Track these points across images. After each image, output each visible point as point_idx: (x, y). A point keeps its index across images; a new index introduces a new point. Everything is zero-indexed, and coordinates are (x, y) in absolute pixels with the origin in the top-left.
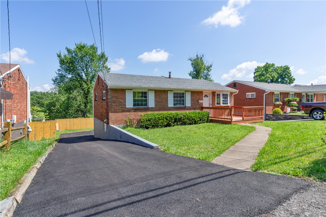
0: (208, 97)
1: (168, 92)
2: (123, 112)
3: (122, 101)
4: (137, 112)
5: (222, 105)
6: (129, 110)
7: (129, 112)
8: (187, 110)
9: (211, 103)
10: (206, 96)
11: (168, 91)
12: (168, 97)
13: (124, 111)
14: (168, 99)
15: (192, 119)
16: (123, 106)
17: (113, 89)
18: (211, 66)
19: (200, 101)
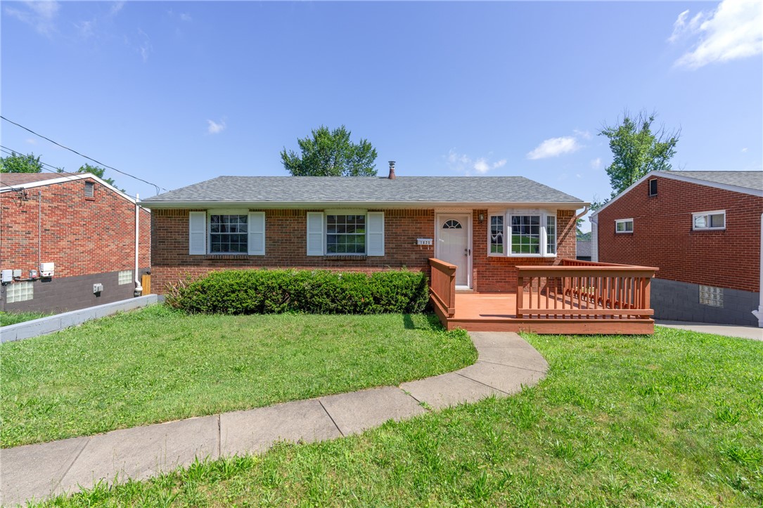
0: (459, 227)
1: (306, 215)
2: (183, 265)
3: (179, 238)
4: (218, 266)
5: (510, 254)
6: (197, 261)
7: (198, 265)
8: (373, 266)
9: (470, 247)
10: (452, 224)
11: (306, 211)
12: (306, 228)
13: (184, 263)
14: (306, 235)
15: (344, 298)
16: (181, 252)
17: (159, 210)
18: (673, 143)
19: (421, 241)
